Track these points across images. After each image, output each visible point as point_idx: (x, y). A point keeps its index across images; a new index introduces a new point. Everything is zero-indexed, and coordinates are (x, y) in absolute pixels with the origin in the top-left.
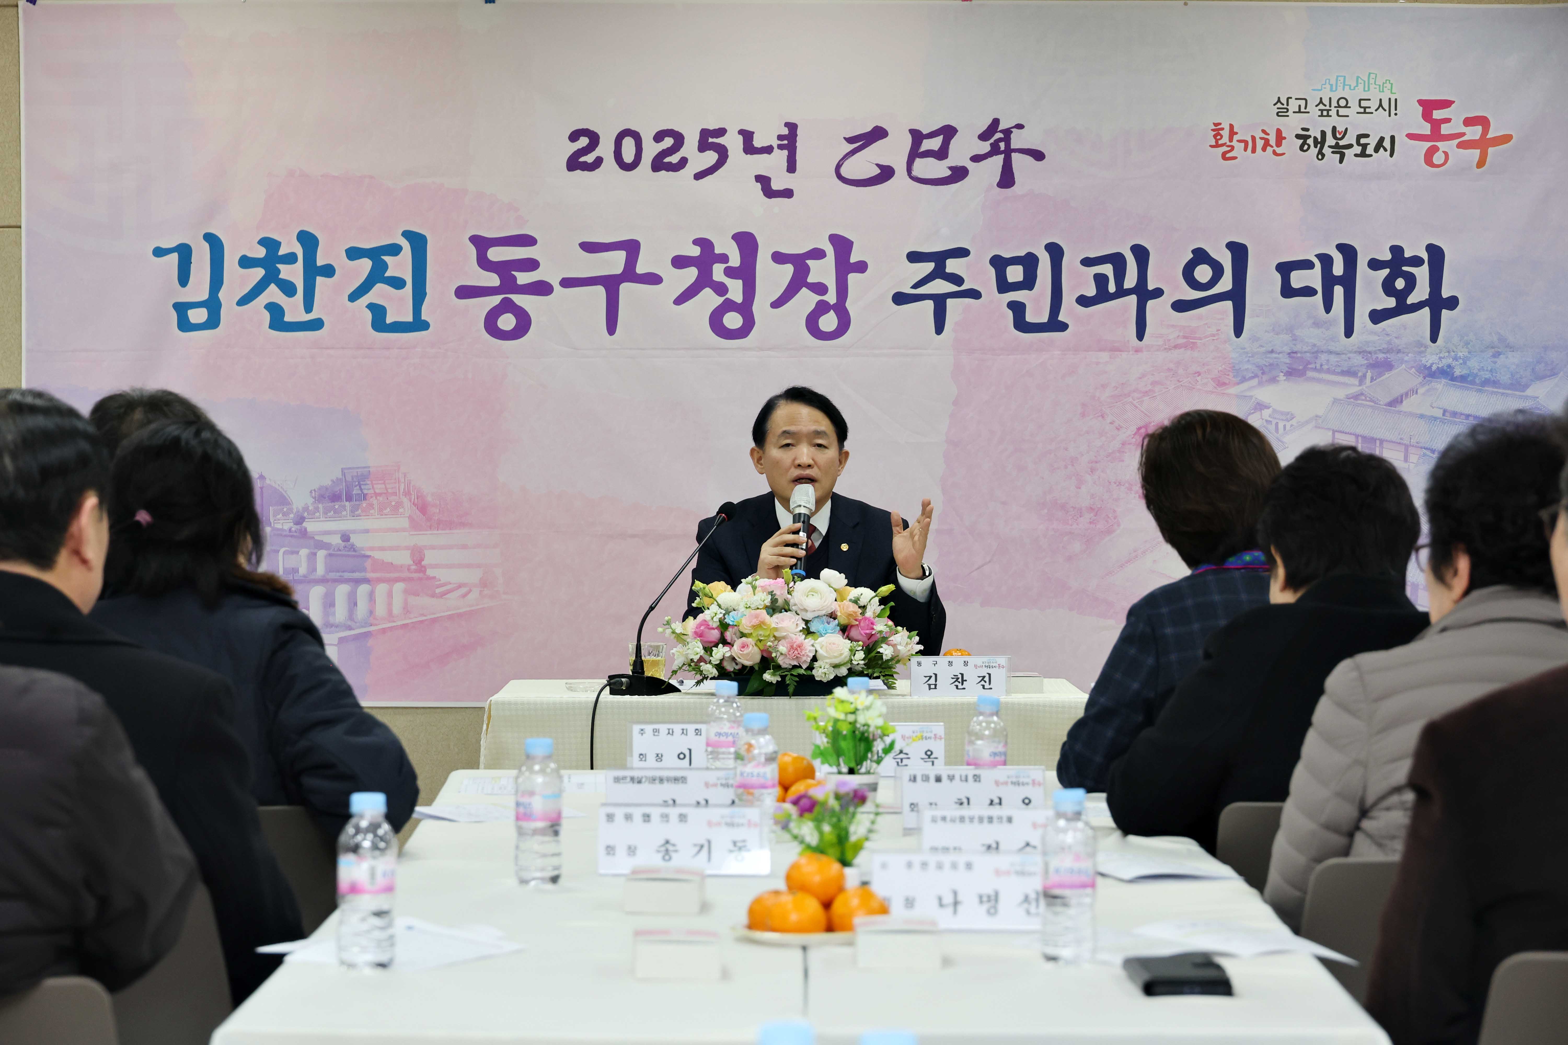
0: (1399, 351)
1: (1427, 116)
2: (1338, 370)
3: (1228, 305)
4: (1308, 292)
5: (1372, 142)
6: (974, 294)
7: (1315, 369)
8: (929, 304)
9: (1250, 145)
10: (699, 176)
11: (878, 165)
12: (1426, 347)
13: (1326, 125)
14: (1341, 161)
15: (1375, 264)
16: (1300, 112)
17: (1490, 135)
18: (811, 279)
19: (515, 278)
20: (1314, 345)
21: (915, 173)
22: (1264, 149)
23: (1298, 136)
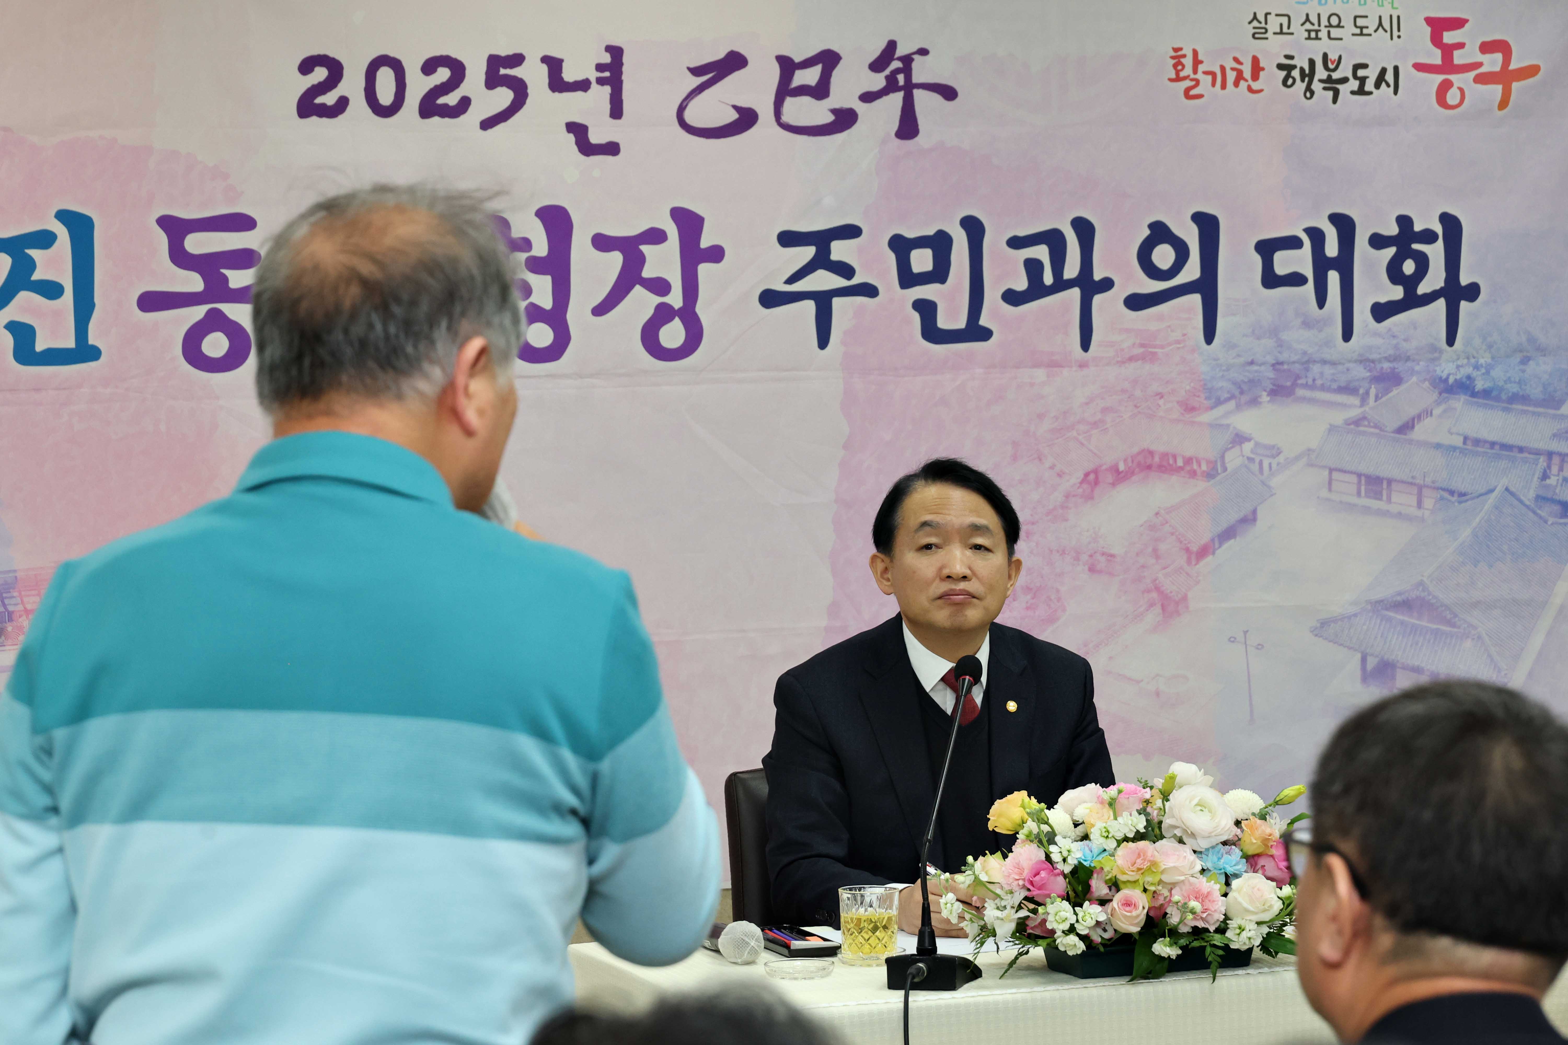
0: (1408, 359)
1: (1436, 40)
2: (1334, 386)
3: (1196, 299)
4: (1296, 279)
5: (1372, 74)
6: (869, 290)
7: (1306, 386)
8: (809, 306)
9: (1219, 78)
10: (487, 124)
11: (735, 107)
12: (1441, 352)
13: (1316, 50)
14: (1335, 101)
15: (1378, 241)
16: (1281, 33)
17: (1513, 66)
18: (647, 273)
19: (226, 279)
20: (1305, 353)
21: (786, 118)
22: (1236, 84)
23: (1280, 67)
